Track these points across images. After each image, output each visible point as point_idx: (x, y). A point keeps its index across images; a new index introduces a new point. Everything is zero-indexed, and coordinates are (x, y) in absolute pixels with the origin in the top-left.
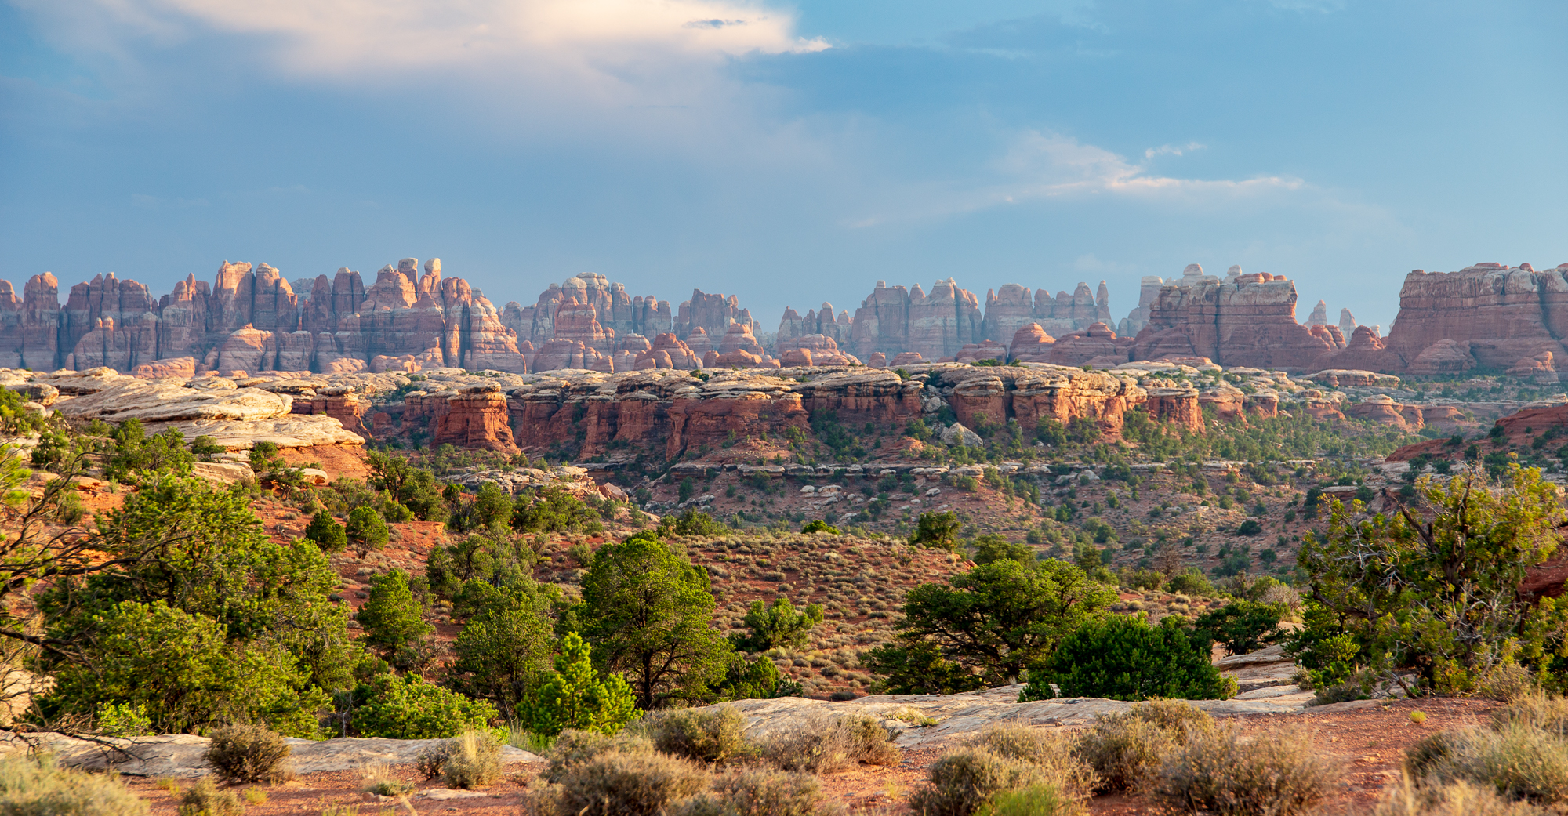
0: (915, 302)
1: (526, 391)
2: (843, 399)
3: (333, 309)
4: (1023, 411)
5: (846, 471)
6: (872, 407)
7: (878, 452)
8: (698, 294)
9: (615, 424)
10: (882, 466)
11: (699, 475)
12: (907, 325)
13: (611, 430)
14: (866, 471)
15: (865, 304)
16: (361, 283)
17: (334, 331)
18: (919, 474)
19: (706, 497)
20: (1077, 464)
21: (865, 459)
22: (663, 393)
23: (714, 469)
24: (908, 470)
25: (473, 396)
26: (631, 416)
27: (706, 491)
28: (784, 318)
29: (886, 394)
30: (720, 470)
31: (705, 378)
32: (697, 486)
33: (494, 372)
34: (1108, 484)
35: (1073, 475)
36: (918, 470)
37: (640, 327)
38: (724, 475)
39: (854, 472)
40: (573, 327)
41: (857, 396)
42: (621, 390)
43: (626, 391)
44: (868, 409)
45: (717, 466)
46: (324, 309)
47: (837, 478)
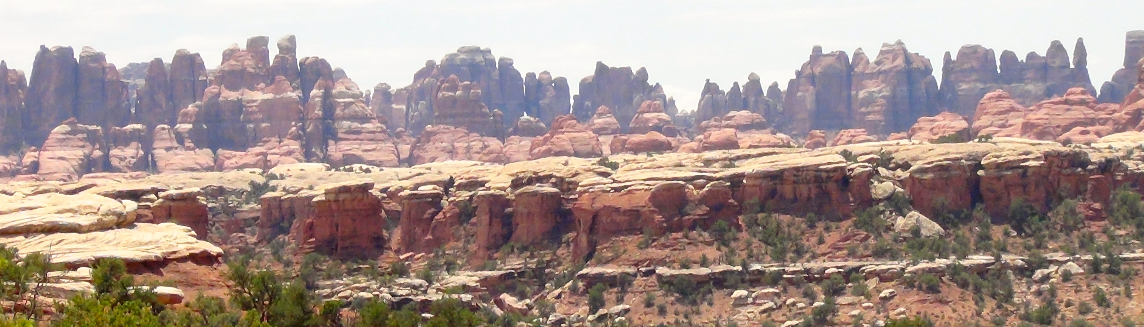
0: (858, 69)
1: (403, 189)
2: (779, 187)
3: (171, 98)
4: (991, 195)
5: (784, 272)
6: (813, 195)
7: (824, 248)
8: (601, 68)
9: (510, 224)
10: (826, 265)
11: (612, 281)
12: (849, 96)
13: (505, 231)
14: (807, 271)
15: (799, 74)
16: (202, 66)
17: (172, 123)
18: (870, 273)
19: (621, 307)
20: (1058, 256)
21: (807, 256)
22: (565, 186)
23: (628, 274)
24: (857, 269)
25: (342, 197)
26: (529, 214)
27: (620, 301)
28: (704, 93)
29: (829, 178)
30: (635, 275)
31: (615, 166)
32: (610, 295)
33: (365, 167)
34: (1095, 278)
35: (1053, 268)
36: (870, 268)
37: (534, 109)
38: (639, 280)
39: (794, 273)
40: (454, 111)
41: (794, 182)
42: (517, 183)
43: (523, 185)
44: (809, 199)
45: (632, 270)
46: (161, 98)
47: (775, 279)
